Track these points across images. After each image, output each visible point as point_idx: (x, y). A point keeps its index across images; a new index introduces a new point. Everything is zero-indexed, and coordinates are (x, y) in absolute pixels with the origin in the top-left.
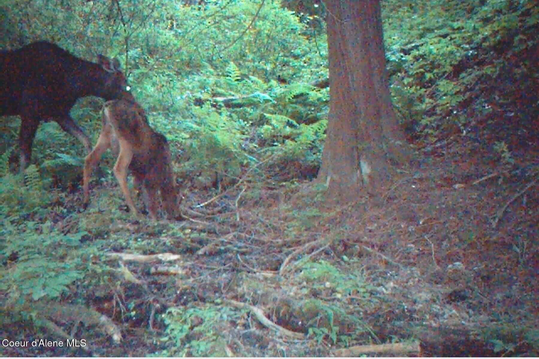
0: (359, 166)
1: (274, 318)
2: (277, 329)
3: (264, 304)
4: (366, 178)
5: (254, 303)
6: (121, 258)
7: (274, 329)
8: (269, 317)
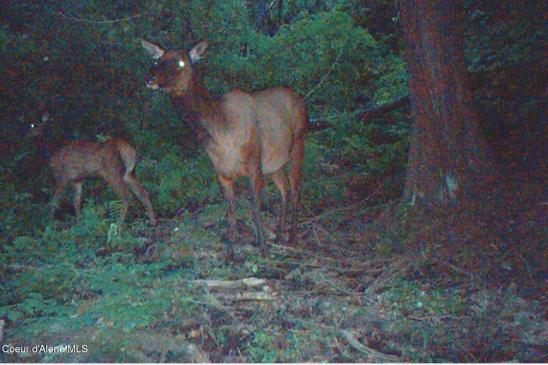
0: (445, 185)
1: (365, 340)
2: (368, 351)
3: (354, 327)
4: (452, 195)
5: (344, 326)
6: (205, 285)
7: (366, 352)
8: (360, 340)
